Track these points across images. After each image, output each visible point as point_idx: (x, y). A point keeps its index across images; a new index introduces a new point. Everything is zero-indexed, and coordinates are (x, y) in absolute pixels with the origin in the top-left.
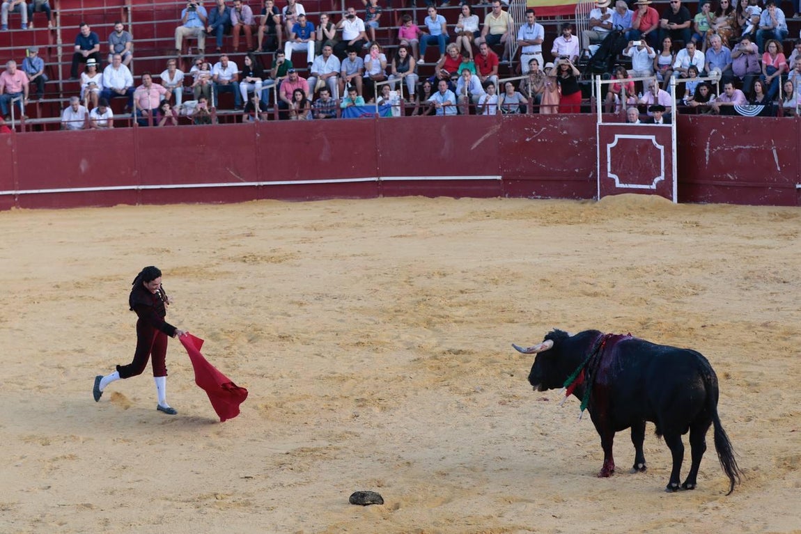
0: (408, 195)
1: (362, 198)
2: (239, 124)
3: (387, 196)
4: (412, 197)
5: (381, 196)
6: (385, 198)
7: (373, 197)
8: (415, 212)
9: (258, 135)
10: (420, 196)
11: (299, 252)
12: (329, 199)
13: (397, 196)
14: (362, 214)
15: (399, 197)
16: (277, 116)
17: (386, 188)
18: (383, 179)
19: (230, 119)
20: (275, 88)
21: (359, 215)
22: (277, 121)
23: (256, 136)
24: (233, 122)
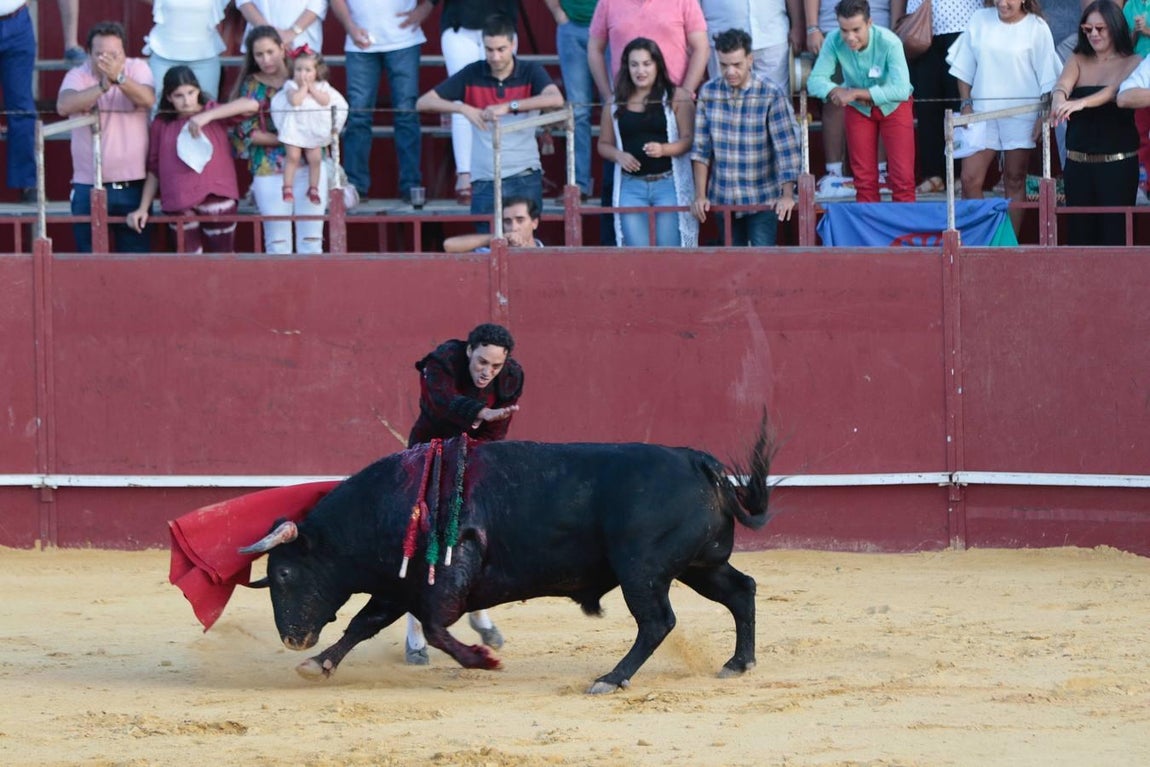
0: (1059, 543)
1: (886, 550)
2: (431, 255)
3: (982, 544)
4: (1073, 550)
5: (958, 542)
6: (974, 551)
7: (928, 547)
8: (1083, 608)
9: (503, 300)
10: (1105, 548)
11: (641, 743)
12: (764, 548)
13: (1020, 546)
14: (886, 609)
15: (1026, 550)
16: (574, 229)
17: (974, 512)
18: (965, 478)
19: (399, 236)
20: (571, 123)
21: (872, 611)
22: (574, 248)
23: (492, 300)
24: (410, 248)
